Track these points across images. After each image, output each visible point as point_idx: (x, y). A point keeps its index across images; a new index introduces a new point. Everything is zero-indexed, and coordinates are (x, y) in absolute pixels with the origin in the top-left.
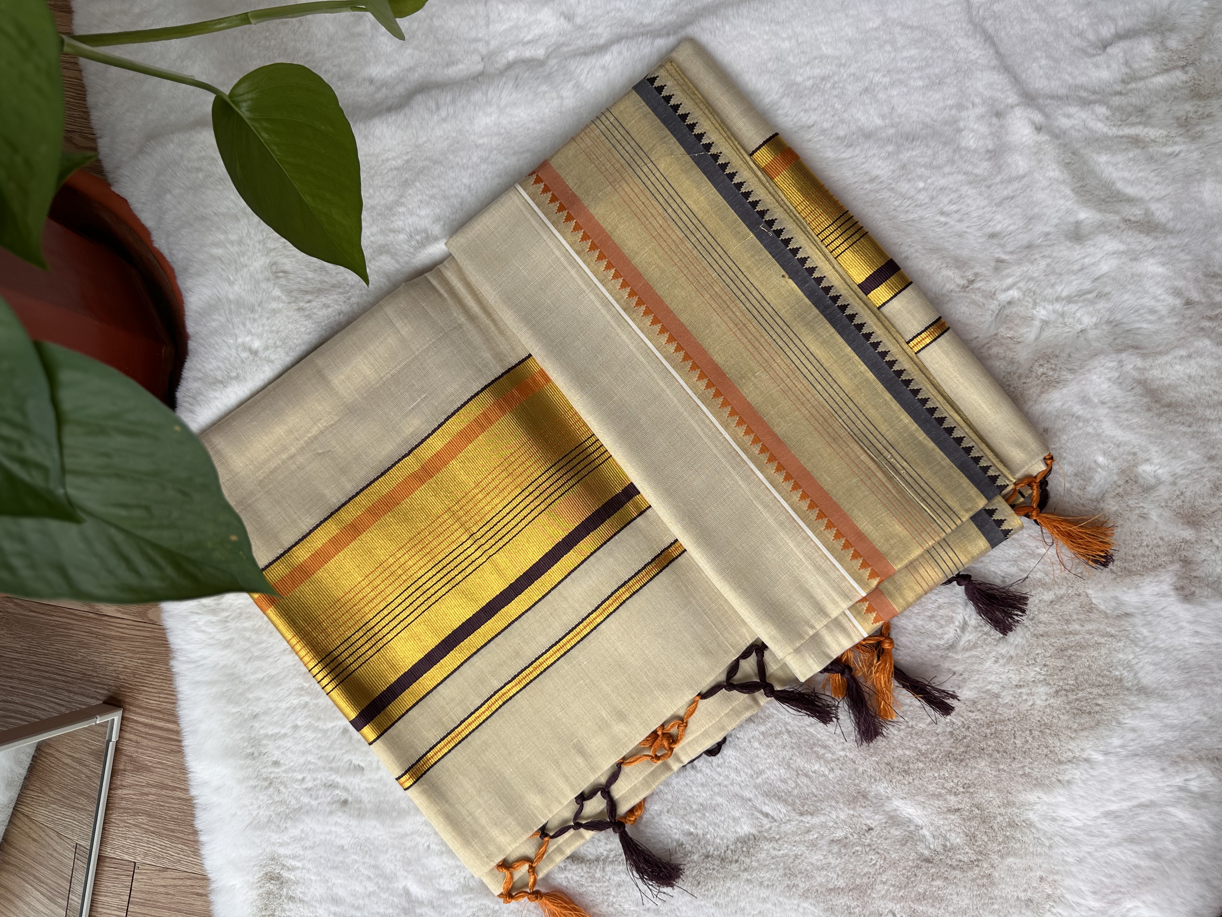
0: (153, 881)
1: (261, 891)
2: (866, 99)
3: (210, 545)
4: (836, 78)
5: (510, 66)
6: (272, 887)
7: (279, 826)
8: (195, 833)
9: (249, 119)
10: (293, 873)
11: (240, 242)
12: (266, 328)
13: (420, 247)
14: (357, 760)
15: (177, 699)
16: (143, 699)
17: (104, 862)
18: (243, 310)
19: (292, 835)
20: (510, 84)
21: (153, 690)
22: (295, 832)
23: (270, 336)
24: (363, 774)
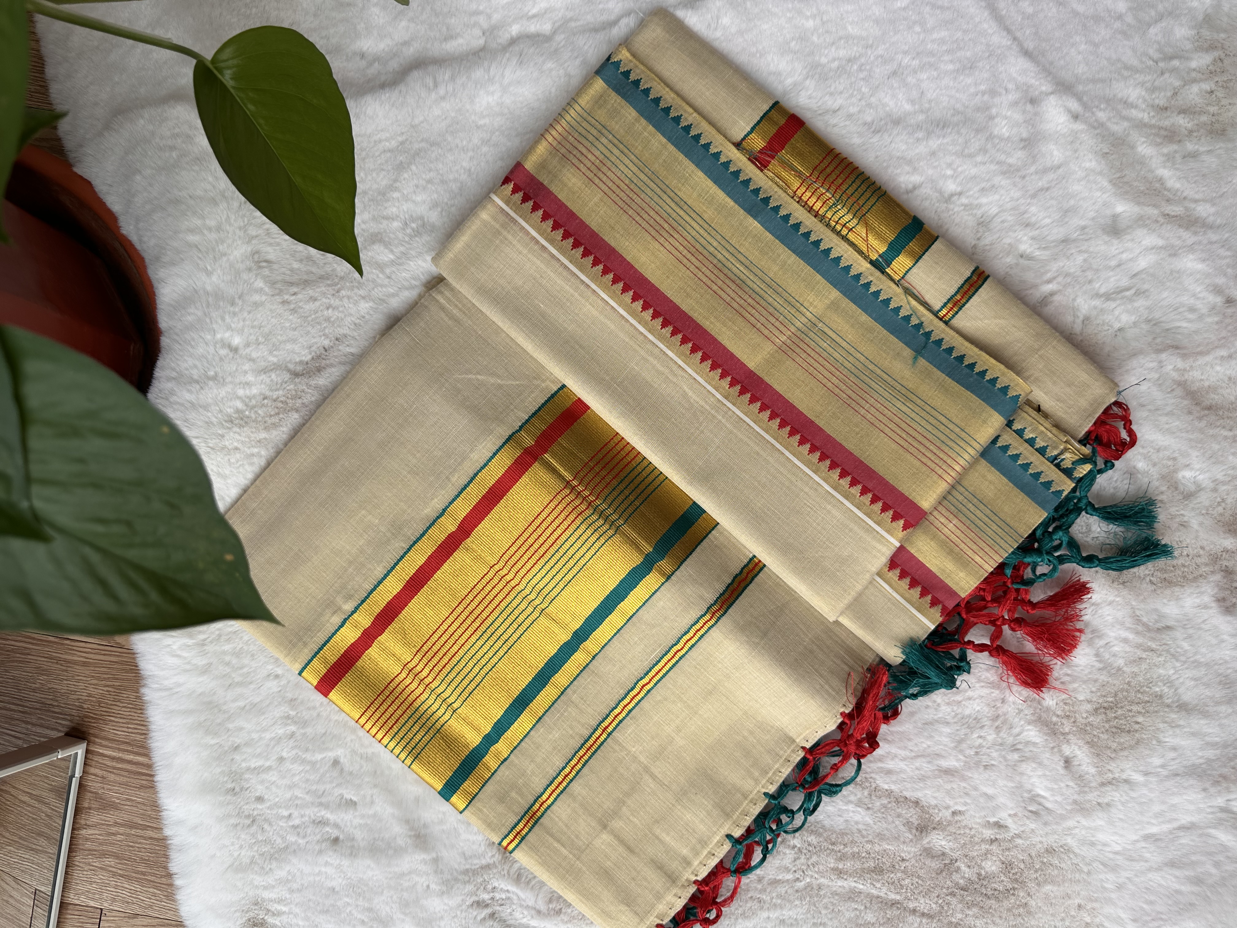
2: (895, 83)
3: (201, 565)
4: (863, 60)
5: (513, 41)
7: (263, 868)
8: (170, 875)
9: (234, 88)
10: (279, 919)
11: (219, 229)
12: (247, 323)
13: (416, 236)
14: (349, 794)
15: (148, 730)
16: (109, 730)
17: (67, 909)
18: (221, 303)
19: (276, 877)
20: (514, 61)
21: (121, 720)
22: (281, 873)
23: (252, 331)
24: (356, 809)
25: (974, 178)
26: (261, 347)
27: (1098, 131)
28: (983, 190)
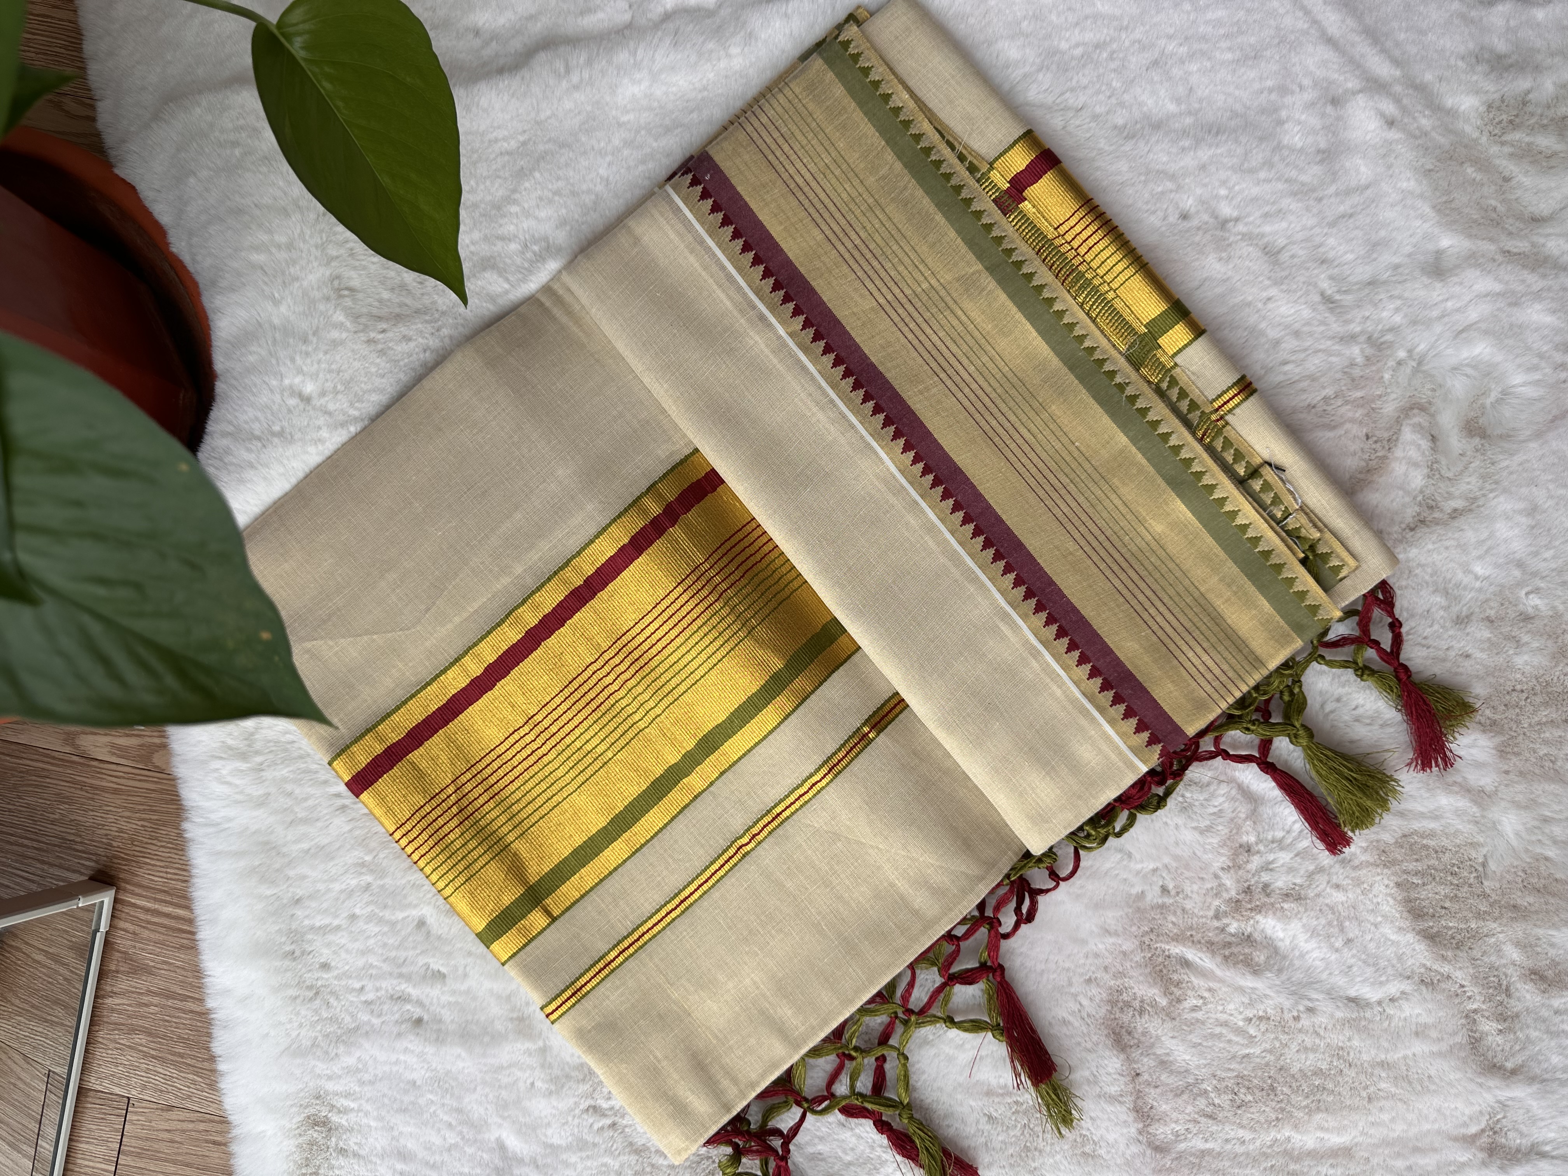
0: (153, 1124)
1: (300, 1140)
2: (1156, 76)
3: (230, 644)
4: (1115, 46)
5: (667, 17)
6: (315, 1135)
7: (327, 1053)
8: (212, 1059)
9: (305, 60)
10: (345, 1117)
11: (290, 246)
12: (323, 366)
13: (538, 261)
14: (436, 964)
15: (190, 876)
16: (144, 875)
17: (87, 1097)
18: (291, 340)
19: (344, 1065)
20: (668, 41)
21: (158, 863)
22: (350, 1061)
23: (328, 376)
24: (444, 984)
25: (1255, 200)
26: (340, 396)
27: (1420, 141)
28: (1266, 215)
